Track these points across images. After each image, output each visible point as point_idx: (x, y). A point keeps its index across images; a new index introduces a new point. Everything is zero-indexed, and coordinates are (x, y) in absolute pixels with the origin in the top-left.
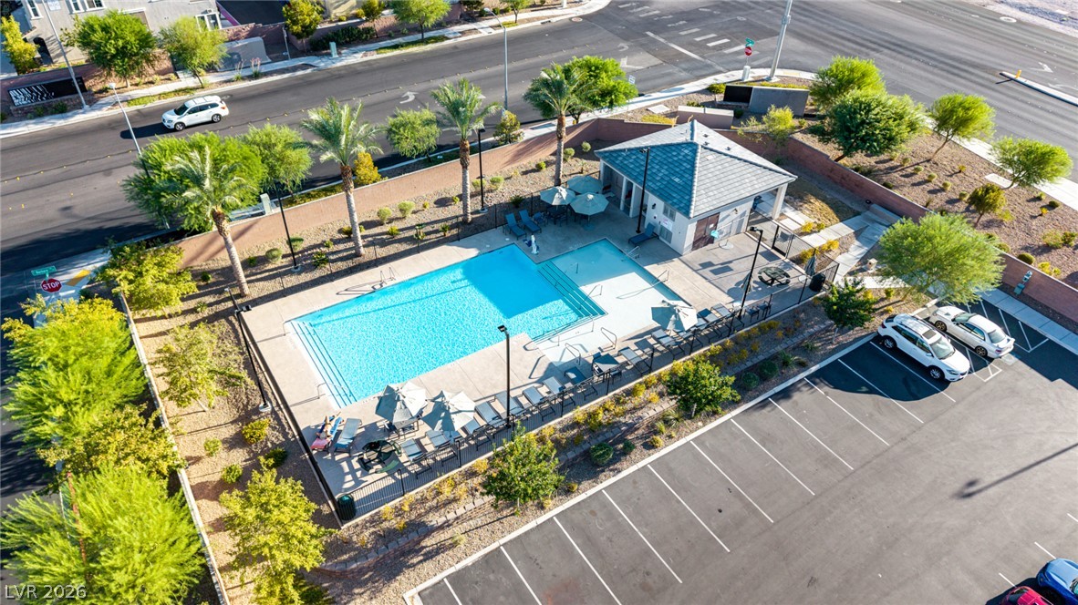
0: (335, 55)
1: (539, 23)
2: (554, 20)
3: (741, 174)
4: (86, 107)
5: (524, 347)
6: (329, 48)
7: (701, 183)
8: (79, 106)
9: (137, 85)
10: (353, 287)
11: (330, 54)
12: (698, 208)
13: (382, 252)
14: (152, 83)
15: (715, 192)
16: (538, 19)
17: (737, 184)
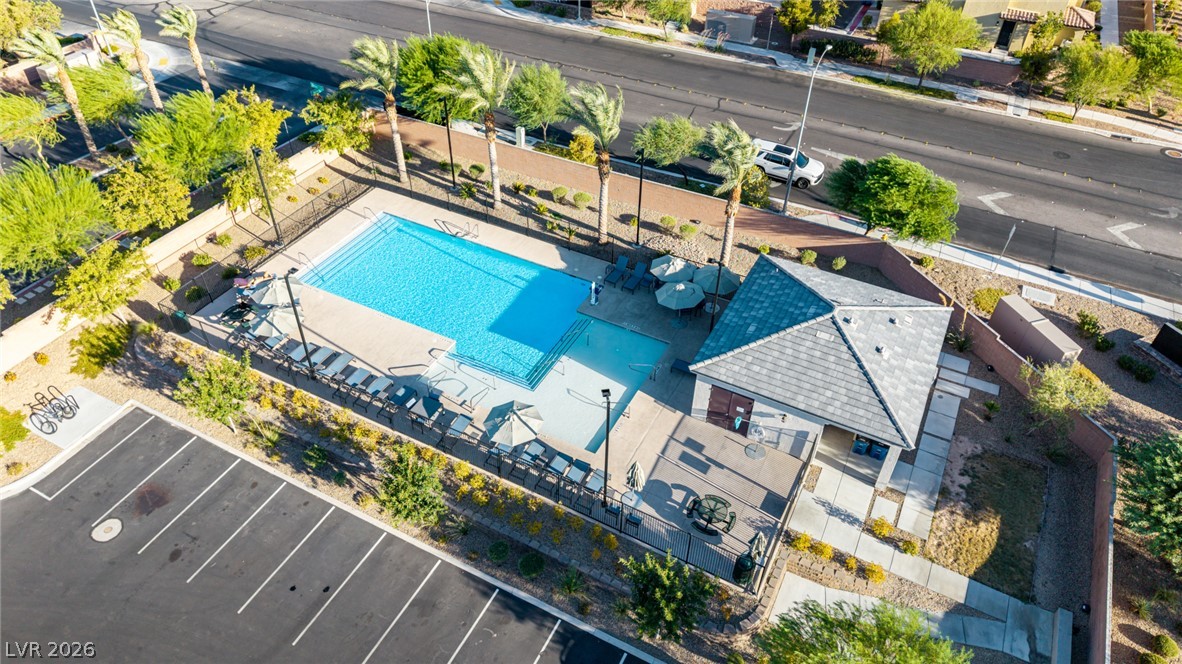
0: (810, 63)
1: (1108, 133)
2: (1137, 139)
3: (834, 380)
4: (580, 19)
5: (432, 350)
6: (807, 53)
7: (764, 350)
8: (575, 16)
9: (630, 18)
10: (450, 224)
11: (805, 60)
12: (714, 368)
13: (513, 216)
14: (642, 21)
15: (765, 371)
16: (1115, 128)
17: (808, 386)
